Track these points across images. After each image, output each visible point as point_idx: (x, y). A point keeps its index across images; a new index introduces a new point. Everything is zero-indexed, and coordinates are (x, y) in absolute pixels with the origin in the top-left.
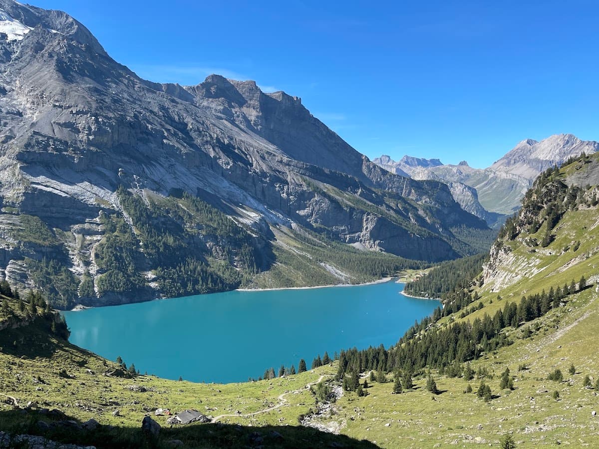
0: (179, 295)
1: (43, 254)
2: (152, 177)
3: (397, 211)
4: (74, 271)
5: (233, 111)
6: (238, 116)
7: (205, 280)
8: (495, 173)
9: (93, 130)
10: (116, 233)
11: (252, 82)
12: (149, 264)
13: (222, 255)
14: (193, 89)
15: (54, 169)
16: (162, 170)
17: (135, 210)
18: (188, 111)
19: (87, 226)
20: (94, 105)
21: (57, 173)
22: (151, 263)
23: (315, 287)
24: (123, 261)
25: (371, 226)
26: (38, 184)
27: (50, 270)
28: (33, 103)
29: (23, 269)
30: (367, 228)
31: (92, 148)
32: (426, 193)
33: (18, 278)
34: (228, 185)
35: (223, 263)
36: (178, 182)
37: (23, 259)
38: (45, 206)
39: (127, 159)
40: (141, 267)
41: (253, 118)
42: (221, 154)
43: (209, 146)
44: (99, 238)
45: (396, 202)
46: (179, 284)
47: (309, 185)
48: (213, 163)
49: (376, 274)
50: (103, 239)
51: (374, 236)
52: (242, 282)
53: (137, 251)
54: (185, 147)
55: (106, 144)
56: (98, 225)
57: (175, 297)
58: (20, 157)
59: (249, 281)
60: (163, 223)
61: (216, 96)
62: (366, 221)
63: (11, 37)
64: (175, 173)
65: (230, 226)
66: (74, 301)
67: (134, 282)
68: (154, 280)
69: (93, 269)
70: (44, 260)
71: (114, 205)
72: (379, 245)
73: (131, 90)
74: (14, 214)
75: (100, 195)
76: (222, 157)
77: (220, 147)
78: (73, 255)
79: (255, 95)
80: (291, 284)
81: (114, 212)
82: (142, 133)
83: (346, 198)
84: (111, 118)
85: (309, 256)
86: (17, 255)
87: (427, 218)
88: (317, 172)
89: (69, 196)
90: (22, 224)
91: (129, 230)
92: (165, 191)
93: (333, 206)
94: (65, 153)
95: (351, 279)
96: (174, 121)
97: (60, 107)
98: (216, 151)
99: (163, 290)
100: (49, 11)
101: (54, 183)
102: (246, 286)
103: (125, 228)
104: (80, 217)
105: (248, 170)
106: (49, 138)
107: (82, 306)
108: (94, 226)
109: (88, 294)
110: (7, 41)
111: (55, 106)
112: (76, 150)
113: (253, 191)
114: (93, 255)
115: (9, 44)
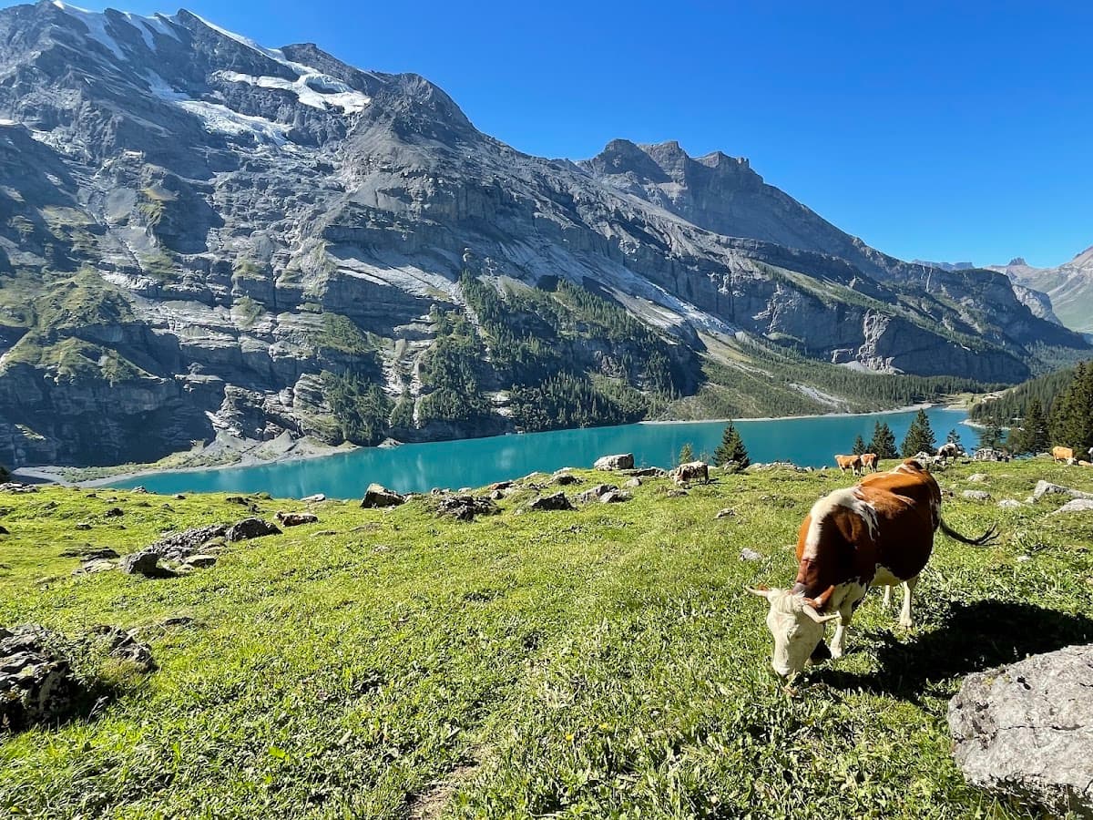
0: (545, 428)
1: (347, 364)
2: (514, 260)
3: (921, 313)
4: (389, 390)
5: (646, 188)
6: (653, 195)
7: (586, 406)
8: (1079, 271)
9: (429, 194)
10: (452, 336)
11: (672, 143)
12: (499, 380)
13: (618, 371)
14: (589, 164)
15: (373, 251)
16: (529, 250)
17: (483, 303)
18: (575, 180)
19: (412, 327)
20: (433, 164)
21: (377, 256)
22: (501, 378)
23: (782, 418)
24: (460, 376)
25: (877, 332)
26: (348, 268)
27: (354, 389)
28: (358, 172)
29: (318, 386)
30: (870, 336)
31: (427, 221)
32: (968, 292)
33: (309, 398)
34: (632, 276)
35: (618, 382)
36: (553, 268)
37: (318, 373)
38: (356, 300)
39: (477, 235)
40: (486, 385)
41: (675, 195)
42: (623, 233)
43: (605, 223)
44: (428, 344)
45: (917, 301)
46: (544, 412)
47: (765, 271)
48: (611, 247)
49: (900, 398)
50: (432, 344)
51: (882, 350)
52: (650, 411)
53: (480, 360)
54: (567, 222)
55: (448, 215)
56: (429, 324)
57: (537, 430)
58: (327, 234)
59: (660, 410)
60: (526, 322)
61: (621, 170)
62: (868, 324)
63: (348, 110)
64: (549, 256)
65: (630, 325)
66: (384, 433)
67: (473, 406)
68: (505, 404)
69: (415, 387)
70: (347, 373)
71: (453, 298)
72: (892, 364)
73: (495, 156)
74: (315, 312)
75: (434, 284)
76: (624, 237)
77: (621, 224)
78: (389, 367)
79: (679, 162)
80: (737, 413)
81: (451, 306)
82: (505, 204)
83: (830, 291)
84: (456, 179)
85: (768, 373)
86: (312, 366)
87: (976, 326)
88: (778, 254)
89: (388, 284)
90: (324, 325)
91: (470, 331)
92: (532, 280)
93: (808, 302)
94: (390, 228)
95: (850, 405)
96: (555, 192)
97: (389, 170)
98: (614, 229)
99: (518, 421)
100: (399, 77)
101: (369, 268)
102: (655, 416)
103: (465, 329)
104: (404, 314)
105: (664, 255)
106: (369, 209)
107: (392, 441)
108: (423, 326)
109: (403, 423)
110: (344, 115)
111: (383, 170)
112: (404, 223)
113: (672, 286)
114: (416, 367)
115: (346, 118)
